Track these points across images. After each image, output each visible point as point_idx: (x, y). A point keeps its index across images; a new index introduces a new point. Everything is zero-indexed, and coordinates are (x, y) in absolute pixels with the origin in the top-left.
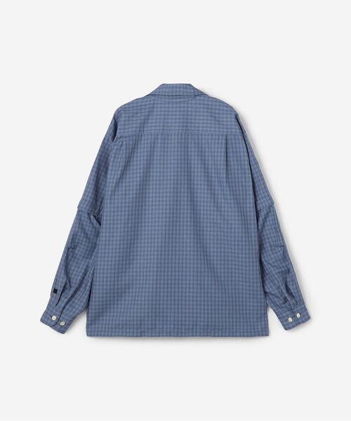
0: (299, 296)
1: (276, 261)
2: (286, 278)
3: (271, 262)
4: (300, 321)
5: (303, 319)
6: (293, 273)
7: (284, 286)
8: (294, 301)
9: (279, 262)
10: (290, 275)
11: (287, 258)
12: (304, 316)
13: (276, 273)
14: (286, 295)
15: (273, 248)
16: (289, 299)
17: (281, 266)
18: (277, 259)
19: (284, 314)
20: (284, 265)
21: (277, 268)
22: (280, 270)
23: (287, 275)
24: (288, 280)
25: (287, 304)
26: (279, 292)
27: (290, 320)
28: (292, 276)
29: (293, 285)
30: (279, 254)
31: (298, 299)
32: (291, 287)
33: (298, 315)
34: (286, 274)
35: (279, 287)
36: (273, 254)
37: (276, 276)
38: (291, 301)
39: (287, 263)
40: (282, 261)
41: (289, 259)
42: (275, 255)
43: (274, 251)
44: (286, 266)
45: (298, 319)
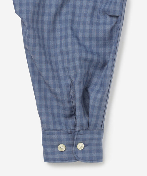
0: (98, 117)
1: (91, 39)
2: (93, 75)
3: (80, 35)
4: (80, 155)
5: (87, 155)
6: (108, 72)
7: (82, 86)
8: (85, 121)
9: (94, 43)
10: (103, 73)
11: (114, 41)
12: (90, 151)
13: (80, 59)
14: (78, 104)
15: (96, 13)
16: (78, 112)
17: (94, 50)
18: (94, 35)
19: (55, 137)
20: (101, 50)
21: (87, 51)
22: (90, 56)
23: (97, 72)
24: (95, 80)
25: (70, 121)
26: (69, 94)
27: (62, 147)
28: (105, 76)
29: (98, 92)
30: (101, 27)
31: (93, 121)
32: (92, 95)
33: (80, 146)
34: (96, 67)
35: (72, 84)
36: (91, 23)
37: (77, 63)
38: (80, 119)
39: (108, 50)
40: (101, 43)
41: (117, 44)
42: (94, 28)
43: (95, 20)
44: (104, 55)
45: (76, 151)
